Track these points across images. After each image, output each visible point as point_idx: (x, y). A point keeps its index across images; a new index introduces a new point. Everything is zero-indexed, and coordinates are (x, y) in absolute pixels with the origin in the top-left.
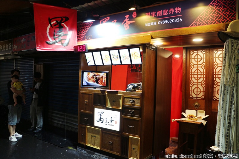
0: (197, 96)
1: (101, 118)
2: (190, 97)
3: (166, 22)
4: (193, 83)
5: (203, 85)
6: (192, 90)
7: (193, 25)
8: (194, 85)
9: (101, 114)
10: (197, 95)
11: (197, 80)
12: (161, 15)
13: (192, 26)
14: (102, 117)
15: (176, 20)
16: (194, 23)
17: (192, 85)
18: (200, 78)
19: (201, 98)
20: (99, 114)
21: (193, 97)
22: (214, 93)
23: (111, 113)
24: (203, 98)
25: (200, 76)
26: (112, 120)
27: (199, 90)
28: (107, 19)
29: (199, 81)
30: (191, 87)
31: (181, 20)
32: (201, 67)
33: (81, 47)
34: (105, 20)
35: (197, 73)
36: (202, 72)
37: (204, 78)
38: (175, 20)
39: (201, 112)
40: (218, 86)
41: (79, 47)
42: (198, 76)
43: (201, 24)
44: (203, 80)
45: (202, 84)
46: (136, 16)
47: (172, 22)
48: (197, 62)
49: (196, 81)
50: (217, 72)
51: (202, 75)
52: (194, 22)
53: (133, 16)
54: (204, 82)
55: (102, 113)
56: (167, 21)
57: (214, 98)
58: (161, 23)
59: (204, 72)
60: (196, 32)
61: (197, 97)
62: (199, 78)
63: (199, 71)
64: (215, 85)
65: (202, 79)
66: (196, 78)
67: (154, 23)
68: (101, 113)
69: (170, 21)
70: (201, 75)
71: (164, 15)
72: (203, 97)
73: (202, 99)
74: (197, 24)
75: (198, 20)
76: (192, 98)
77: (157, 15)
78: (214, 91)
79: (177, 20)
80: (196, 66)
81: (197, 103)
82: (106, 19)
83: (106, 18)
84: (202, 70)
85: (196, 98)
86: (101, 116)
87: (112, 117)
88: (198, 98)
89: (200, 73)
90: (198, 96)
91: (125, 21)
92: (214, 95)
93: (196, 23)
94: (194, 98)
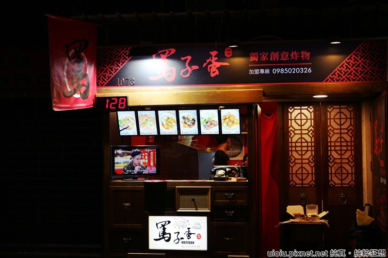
0: (302, 182)
1: (164, 233)
2: (291, 184)
3: (286, 71)
4: (295, 160)
5: (312, 163)
6: (294, 172)
7: (328, 79)
8: (296, 163)
9: (163, 226)
10: (302, 180)
11: (302, 155)
12: (277, 60)
13: (326, 81)
14: (167, 231)
15: (302, 70)
16: (330, 77)
17: (294, 163)
18: (307, 151)
19: (308, 184)
20: (160, 225)
21: (296, 184)
22: (330, 175)
23: (188, 221)
24: (312, 184)
25: (305, 149)
26: (191, 234)
27: (305, 171)
28: (170, 51)
29: (304, 157)
30: (292, 167)
31: (310, 71)
32: (307, 134)
33: (114, 101)
34: (164, 53)
35: (302, 144)
36: (309, 142)
37: (313, 152)
38: (300, 70)
39: (311, 208)
40: (336, 164)
41: (108, 100)
42: (303, 149)
43: (340, 79)
44: (312, 155)
45: (310, 161)
46: (231, 55)
47: (295, 71)
48: (299, 125)
49: (300, 157)
50: (333, 142)
51: (310, 146)
52: (330, 75)
53: (226, 55)
54: (312, 159)
55: (167, 222)
56: (288, 70)
57: (330, 183)
58: (277, 72)
59: (311, 142)
60: (335, 90)
61: (302, 184)
62: (303, 153)
63: (303, 140)
64: (331, 163)
65: (309, 154)
66: (300, 153)
67: (264, 71)
68: (163, 223)
69: (293, 71)
70: (308, 146)
71: (283, 59)
72: (313, 182)
73: (310, 186)
74: (334, 79)
75: (336, 74)
76: (294, 186)
77: (271, 59)
78: (330, 172)
79: (304, 70)
80: (299, 132)
81: (303, 194)
82: (168, 52)
83: (166, 50)
84: (309, 139)
85: (301, 186)
86: (164, 229)
87: (189, 229)
88: (304, 186)
89: (305, 144)
90: (305, 182)
91: (210, 60)
92: (330, 179)
93: (332, 77)
94: (297, 186)
